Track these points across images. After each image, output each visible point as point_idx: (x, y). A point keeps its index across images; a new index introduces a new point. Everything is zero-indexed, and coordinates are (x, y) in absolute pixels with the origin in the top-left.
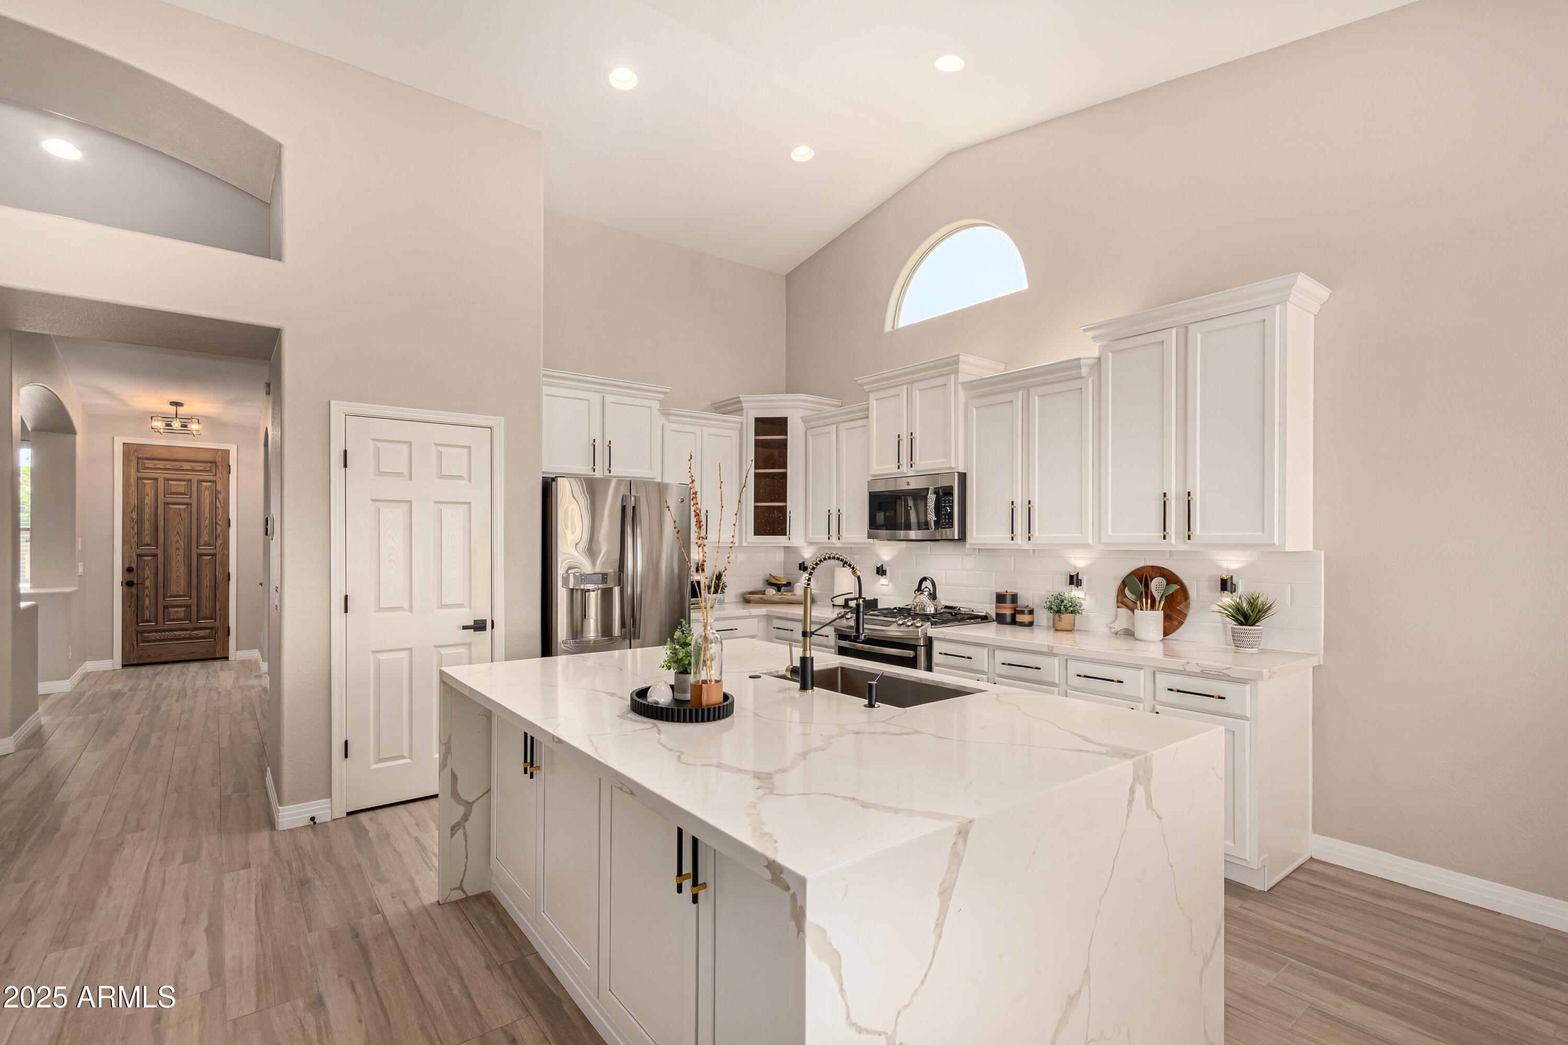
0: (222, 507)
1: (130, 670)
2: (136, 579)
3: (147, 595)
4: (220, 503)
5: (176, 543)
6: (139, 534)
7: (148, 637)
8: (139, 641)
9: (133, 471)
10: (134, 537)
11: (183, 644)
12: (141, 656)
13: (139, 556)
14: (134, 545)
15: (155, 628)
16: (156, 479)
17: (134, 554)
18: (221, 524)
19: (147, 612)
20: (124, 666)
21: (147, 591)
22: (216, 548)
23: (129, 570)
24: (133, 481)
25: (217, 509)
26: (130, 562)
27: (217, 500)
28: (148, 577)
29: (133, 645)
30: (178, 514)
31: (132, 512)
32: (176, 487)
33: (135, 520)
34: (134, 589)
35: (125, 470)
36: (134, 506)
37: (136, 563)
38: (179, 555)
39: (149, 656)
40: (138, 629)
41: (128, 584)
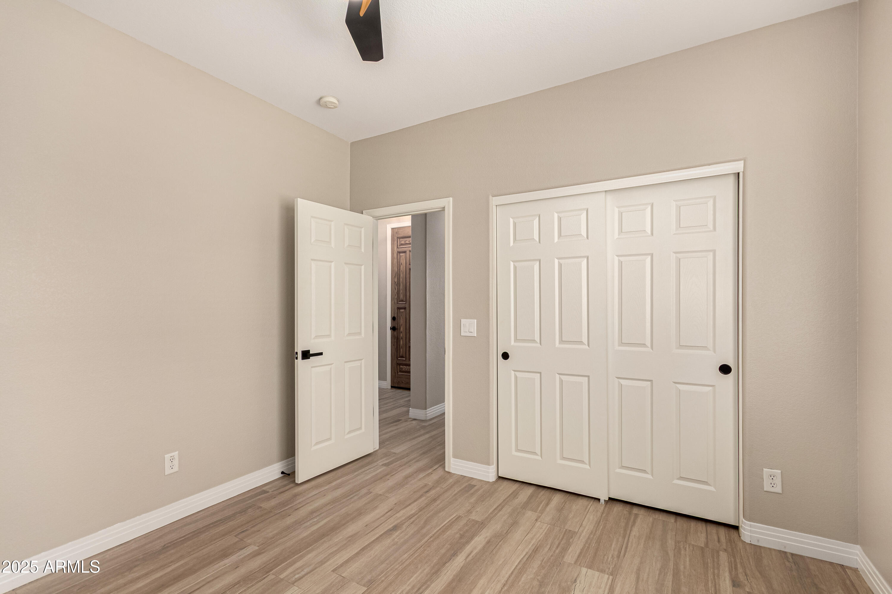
1: (394, 390)
2: (396, 326)
3: (401, 337)
6: (398, 293)
7: (402, 368)
8: (398, 371)
9: (396, 248)
10: (396, 295)
12: (399, 382)
13: (399, 308)
14: (396, 301)
15: (405, 363)
16: (405, 252)
17: (396, 307)
19: (402, 350)
20: (392, 387)
21: (401, 335)
23: (394, 319)
24: (395, 255)
26: (394, 313)
28: (402, 325)
29: (395, 372)
31: (395, 277)
33: (396, 283)
34: (395, 333)
35: (392, 247)
36: (396, 274)
37: (397, 314)
39: (402, 382)
40: (397, 362)
41: (393, 329)
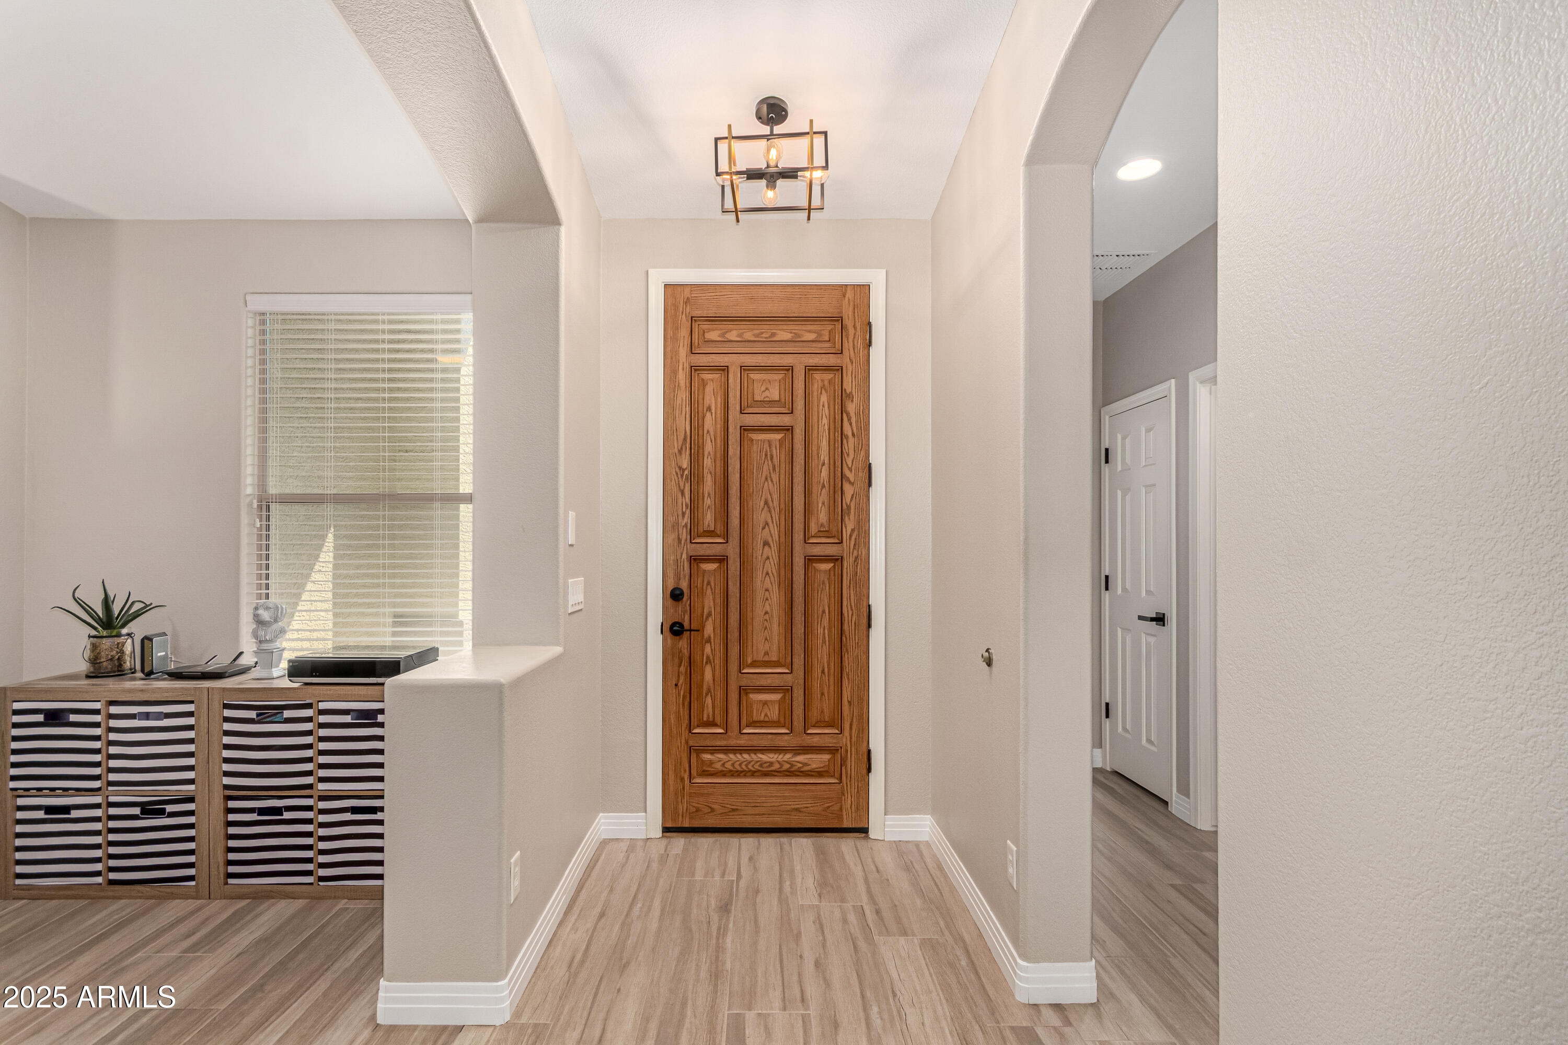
0: (853, 435)
1: (679, 842)
2: (687, 618)
3: (708, 658)
4: (851, 424)
5: (764, 528)
6: (694, 506)
7: (711, 763)
8: (694, 773)
9: (683, 352)
10: (684, 514)
11: (777, 787)
12: (698, 810)
13: (695, 560)
14: (684, 535)
15: (723, 743)
16: (725, 369)
17: (684, 556)
18: (852, 480)
19: (709, 700)
20: (666, 830)
21: (708, 649)
22: (842, 542)
23: (675, 595)
24: (682, 377)
25: (845, 441)
26: (678, 578)
27: (844, 415)
28: (709, 614)
29: (682, 779)
30: (766, 455)
31: (680, 452)
32: (763, 388)
33: (686, 472)
34: (683, 643)
35: (669, 349)
36: (685, 439)
37: (687, 577)
38: (768, 558)
39: (713, 810)
40: (691, 743)
41: (675, 629)
